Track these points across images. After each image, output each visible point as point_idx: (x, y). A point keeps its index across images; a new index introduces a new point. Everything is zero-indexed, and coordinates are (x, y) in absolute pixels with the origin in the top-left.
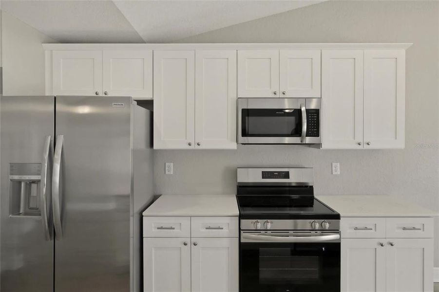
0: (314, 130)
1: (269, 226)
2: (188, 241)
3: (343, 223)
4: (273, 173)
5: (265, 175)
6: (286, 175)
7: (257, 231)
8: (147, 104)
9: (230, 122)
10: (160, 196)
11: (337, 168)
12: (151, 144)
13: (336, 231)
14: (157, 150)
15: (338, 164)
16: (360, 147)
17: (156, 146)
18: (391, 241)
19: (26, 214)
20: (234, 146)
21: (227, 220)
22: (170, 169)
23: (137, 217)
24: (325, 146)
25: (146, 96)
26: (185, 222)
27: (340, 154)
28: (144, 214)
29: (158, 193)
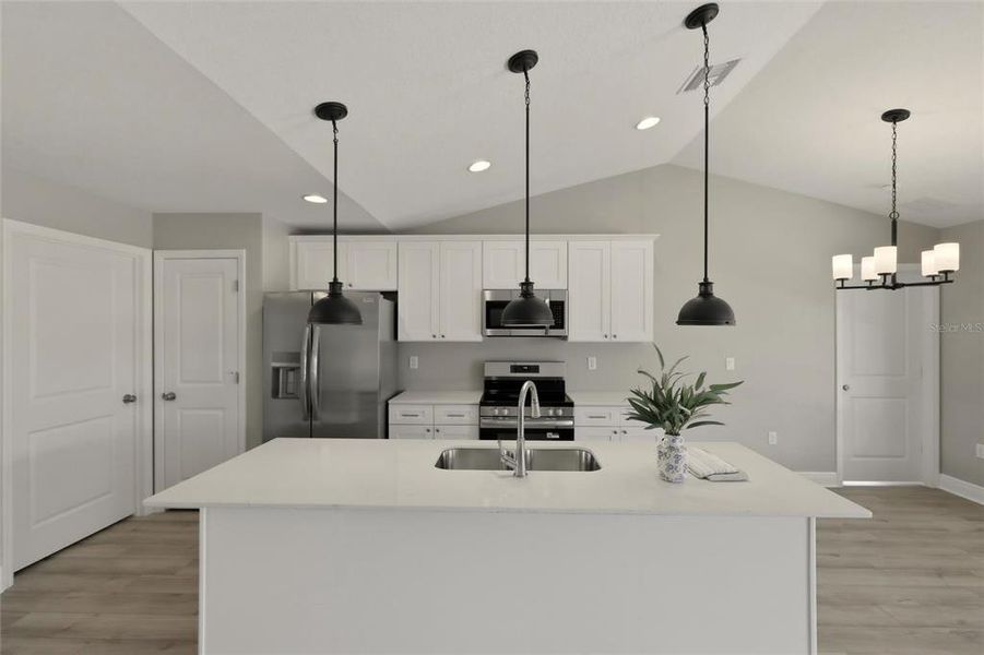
0: (560, 323)
1: (506, 412)
2: (431, 428)
3: (577, 411)
4: (521, 367)
5: (515, 369)
6: (536, 369)
7: (496, 417)
8: (392, 296)
9: (474, 315)
10: (401, 392)
11: (593, 363)
12: (396, 337)
13: (571, 418)
14: (402, 343)
15: (595, 359)
16: (607, 340)
17: (400, 338)
18: (625, 429)
19: (283, 398)
20: (479, 338)
21: (468, 408)
22: (415, 362)
23: (383, 405)
24: (570, 339)
25: (390, 287)
26: (428, 410)
27: (589, 347)
28: (390, 402)
29: (401, 389)
